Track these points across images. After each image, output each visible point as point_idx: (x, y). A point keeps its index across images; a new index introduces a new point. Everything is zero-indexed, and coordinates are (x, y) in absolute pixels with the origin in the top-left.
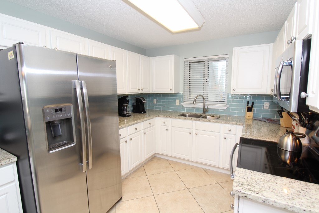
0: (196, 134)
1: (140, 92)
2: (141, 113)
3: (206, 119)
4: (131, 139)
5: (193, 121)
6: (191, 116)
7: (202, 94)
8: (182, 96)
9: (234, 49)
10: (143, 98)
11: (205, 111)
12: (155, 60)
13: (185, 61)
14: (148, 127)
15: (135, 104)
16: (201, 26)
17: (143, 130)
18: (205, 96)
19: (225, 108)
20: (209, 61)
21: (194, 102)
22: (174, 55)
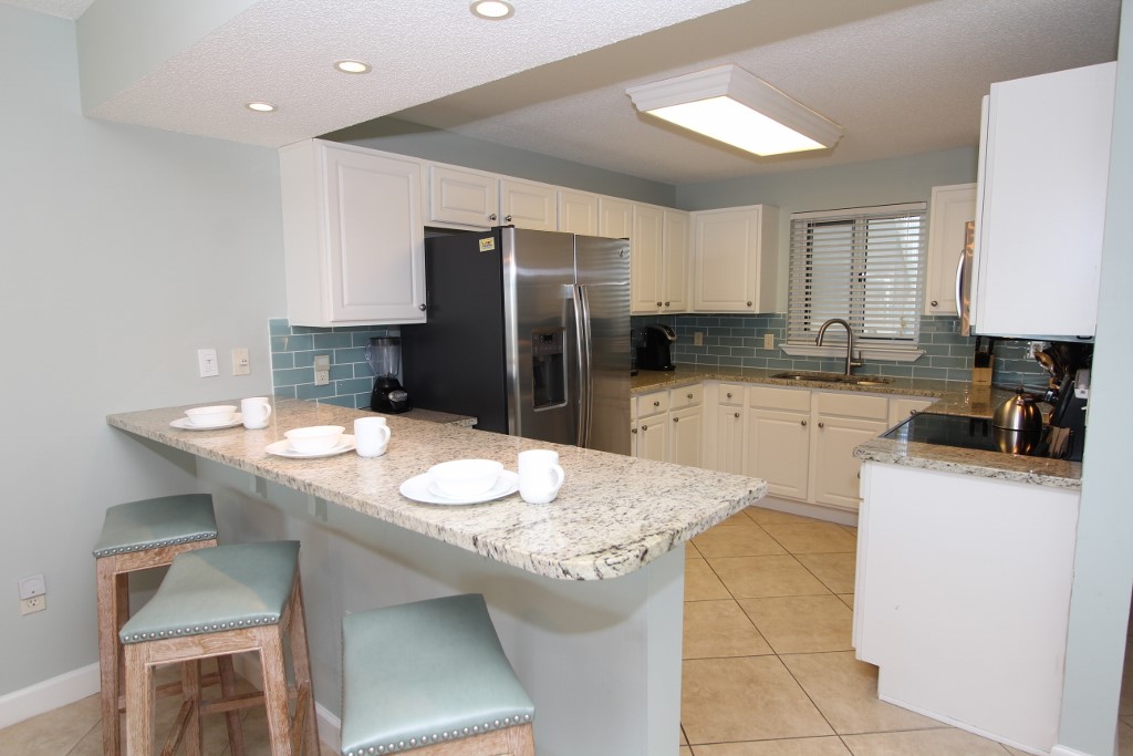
0: (820, 425)
1: (661, 311)
2: (661, 369)
3: (853, 387)
4: (645, 428)
5: (813, 389)
6: (809, 378)
7: (846, 319)
8: (783, 323)
9: (935, 189)
10: (666, 328)
11: (852, 367)
12: (705, 222)
13: (793, 221)
14: (685, 407)
15: (645, 345)
16: (833, 145)
17: (672, 410)
18: (855, 325)
19: (913, 358)
20: (867, 219)
21: (819, 340)
22: (760, 207)
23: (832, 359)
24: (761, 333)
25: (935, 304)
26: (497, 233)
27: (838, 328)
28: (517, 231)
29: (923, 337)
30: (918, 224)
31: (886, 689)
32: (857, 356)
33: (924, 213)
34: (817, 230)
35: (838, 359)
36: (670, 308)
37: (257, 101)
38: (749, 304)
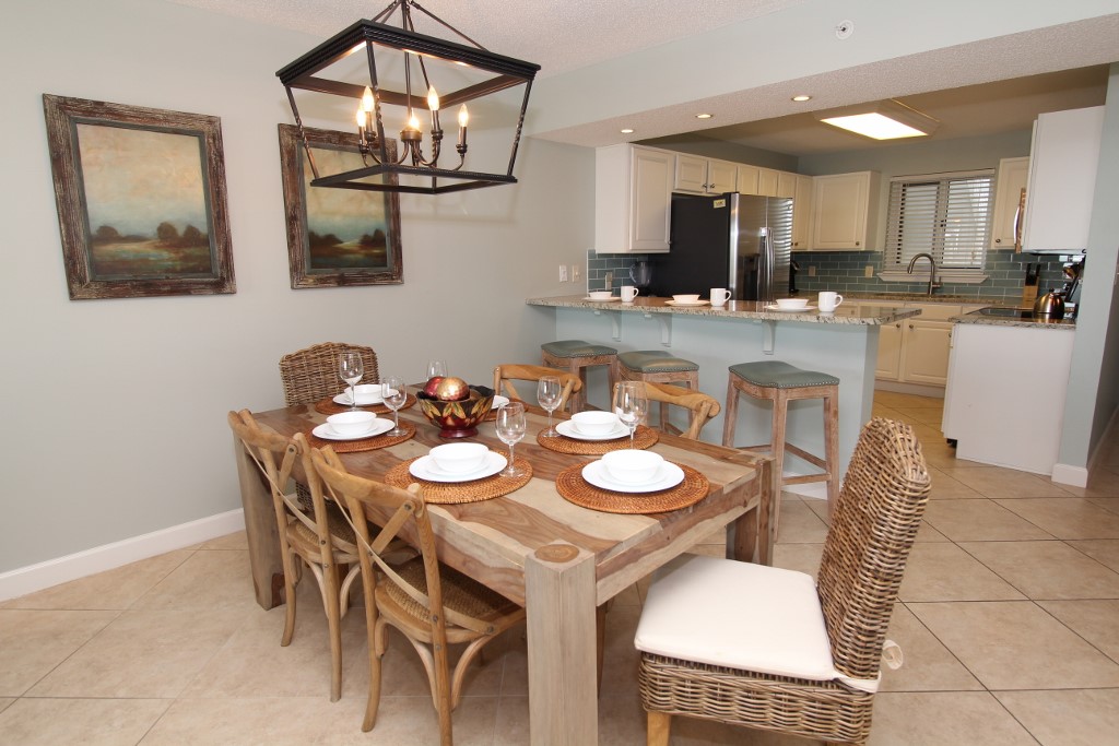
0: (910, 327)
3: (936, 299)
7: (929, 254)
8: (880, 258)
9: (1003, 160)
10: (794, 262)
11: (933, 288)
12: (824, 183)
13: (892, 183)
16: (933, 133)
18: (936, 258)
19: (979, 281)
20: (949, 180)
21: (910, 269)
22: (869, 173)
23: (918, 283)
24: (863, 266)
25: (998, 241)
26: (728, 197)
27: (925, 261)
28: (741, 196)
29: (988, 267)
30: (988, 185)
31: (961, 452)
32: (937, 280)
33: (994, 178)
34: (909, 189)
35: (923, 283)
36: (798, 247)
37: (625, 129)
38: (857, 244)
